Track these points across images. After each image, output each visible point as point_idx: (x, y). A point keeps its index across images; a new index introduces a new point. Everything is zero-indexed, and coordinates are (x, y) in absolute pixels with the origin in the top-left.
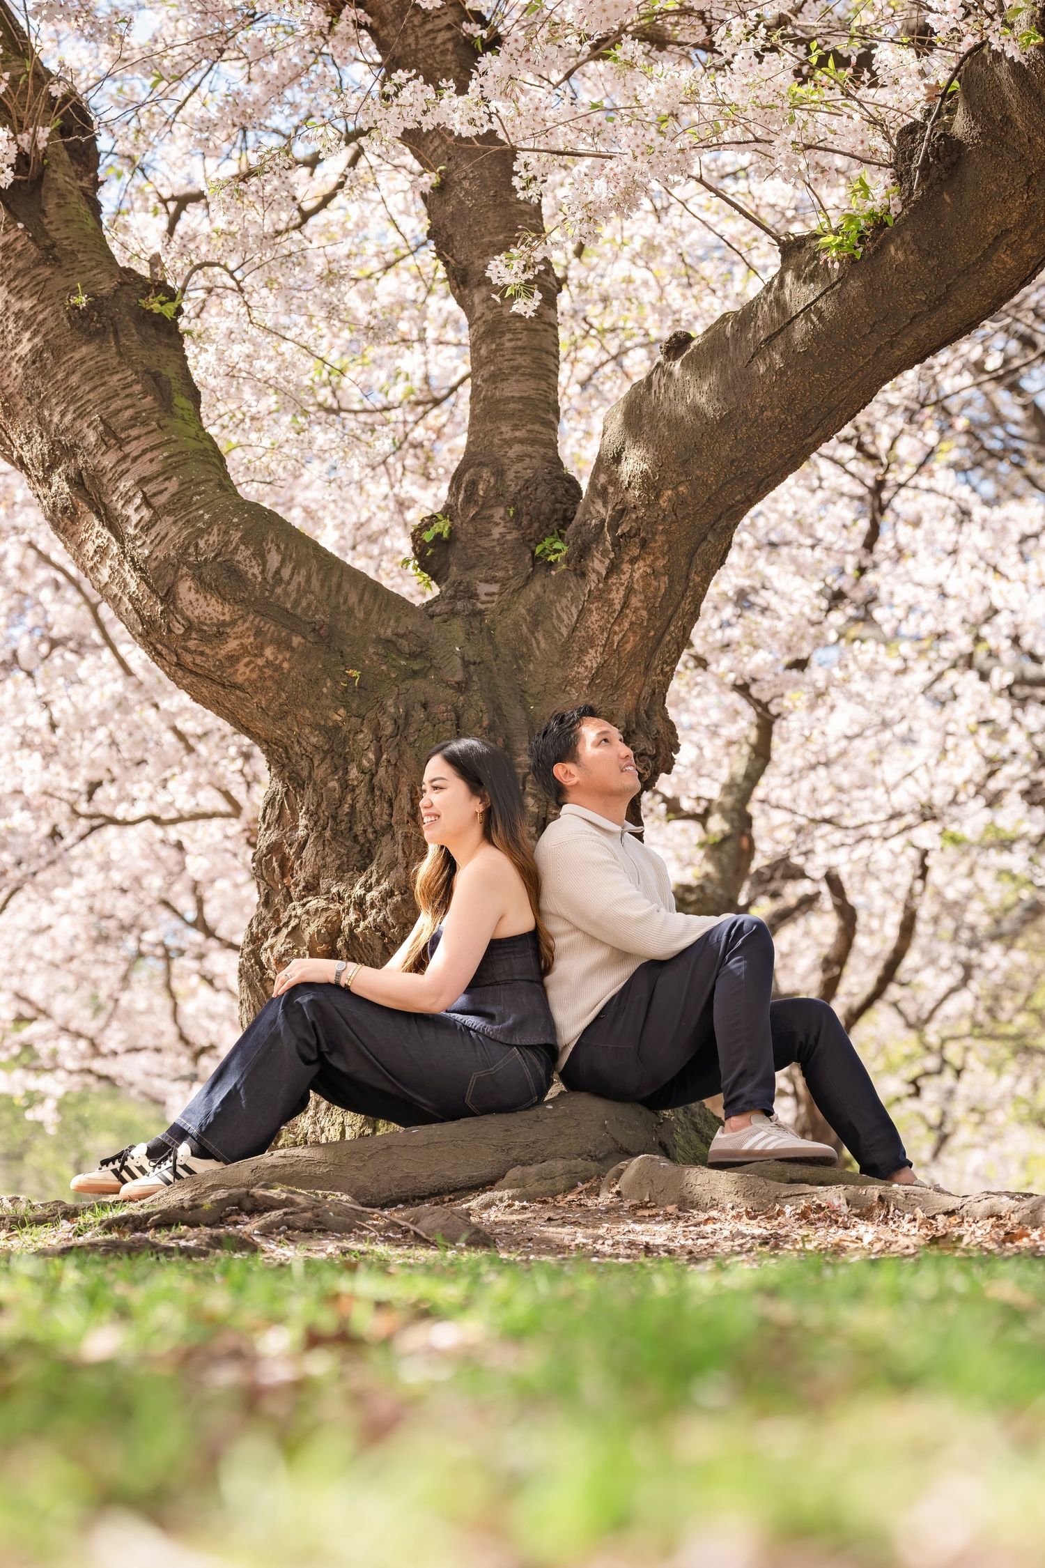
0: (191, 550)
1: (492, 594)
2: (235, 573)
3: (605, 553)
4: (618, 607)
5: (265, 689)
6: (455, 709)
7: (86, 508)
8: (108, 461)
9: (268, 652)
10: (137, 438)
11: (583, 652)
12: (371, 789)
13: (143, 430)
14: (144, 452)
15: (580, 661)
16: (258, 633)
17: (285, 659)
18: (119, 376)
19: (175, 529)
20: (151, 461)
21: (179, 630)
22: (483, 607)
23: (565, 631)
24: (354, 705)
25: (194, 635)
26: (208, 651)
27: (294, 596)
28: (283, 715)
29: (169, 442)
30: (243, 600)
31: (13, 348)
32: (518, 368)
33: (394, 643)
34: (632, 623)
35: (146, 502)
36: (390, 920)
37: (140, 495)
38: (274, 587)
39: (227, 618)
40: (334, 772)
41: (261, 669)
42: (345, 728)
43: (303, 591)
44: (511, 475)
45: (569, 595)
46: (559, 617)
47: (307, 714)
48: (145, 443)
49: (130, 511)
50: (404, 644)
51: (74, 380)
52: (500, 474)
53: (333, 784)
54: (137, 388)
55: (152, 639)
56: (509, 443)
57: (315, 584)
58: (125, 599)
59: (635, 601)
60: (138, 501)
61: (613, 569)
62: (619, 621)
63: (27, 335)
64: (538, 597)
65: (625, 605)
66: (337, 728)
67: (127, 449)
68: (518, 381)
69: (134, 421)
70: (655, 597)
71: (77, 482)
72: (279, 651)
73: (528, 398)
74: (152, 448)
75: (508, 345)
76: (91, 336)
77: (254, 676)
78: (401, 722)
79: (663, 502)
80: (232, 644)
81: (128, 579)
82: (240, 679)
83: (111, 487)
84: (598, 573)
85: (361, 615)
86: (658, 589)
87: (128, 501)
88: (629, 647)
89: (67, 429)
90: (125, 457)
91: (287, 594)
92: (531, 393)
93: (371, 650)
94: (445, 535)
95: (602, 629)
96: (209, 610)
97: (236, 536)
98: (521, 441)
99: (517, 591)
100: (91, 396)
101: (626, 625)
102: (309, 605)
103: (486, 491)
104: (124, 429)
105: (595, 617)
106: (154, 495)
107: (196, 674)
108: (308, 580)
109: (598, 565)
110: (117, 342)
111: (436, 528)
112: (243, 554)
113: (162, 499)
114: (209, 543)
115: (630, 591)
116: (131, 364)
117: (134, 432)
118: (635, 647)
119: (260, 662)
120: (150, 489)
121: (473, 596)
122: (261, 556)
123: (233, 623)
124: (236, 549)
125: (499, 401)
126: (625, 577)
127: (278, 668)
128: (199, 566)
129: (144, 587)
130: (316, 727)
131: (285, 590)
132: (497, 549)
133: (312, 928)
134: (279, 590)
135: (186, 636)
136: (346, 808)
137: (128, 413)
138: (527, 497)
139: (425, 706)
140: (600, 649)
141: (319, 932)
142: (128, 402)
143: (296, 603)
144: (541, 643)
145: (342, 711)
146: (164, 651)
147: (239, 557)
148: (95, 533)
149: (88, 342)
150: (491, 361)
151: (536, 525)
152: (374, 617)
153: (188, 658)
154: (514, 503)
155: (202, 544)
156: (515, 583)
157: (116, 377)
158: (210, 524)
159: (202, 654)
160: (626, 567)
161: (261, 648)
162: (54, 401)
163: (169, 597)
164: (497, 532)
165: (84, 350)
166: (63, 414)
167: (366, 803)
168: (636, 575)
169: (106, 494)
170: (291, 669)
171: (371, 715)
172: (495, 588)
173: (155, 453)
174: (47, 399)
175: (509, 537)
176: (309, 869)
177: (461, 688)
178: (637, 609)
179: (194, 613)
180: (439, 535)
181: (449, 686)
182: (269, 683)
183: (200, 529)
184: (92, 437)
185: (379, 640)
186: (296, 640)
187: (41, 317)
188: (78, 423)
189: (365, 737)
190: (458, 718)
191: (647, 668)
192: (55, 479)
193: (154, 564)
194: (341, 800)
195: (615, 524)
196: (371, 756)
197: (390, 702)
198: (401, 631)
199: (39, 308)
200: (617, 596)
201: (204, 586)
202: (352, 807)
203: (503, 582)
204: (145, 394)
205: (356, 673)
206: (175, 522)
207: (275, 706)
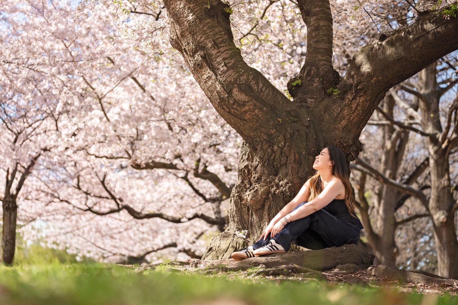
0: (238, 80)
1: (312, 102)
2: (250, 87)
3: (352, 94)
4: (354, 109)
5: (253, 122)
6: (306, 133)
7: (206, 65)
8: (214, 52)
9: (256, 111)
10: (223, 47)
11: (341, 121)
12: (281, 153)
13: (225, 45)
14: (225, 51)
15: (340, 123)
16: (255, 105)
17: (261, 114)
18: (218, 29)
19: (234, 74)
20: (227, 53)
21: (231, 102)
22: (309, 105)
23: (335, 114)
24: (278, 129)
25: (236, 104)
26: (239, 109)
27: (265, 96)
28: (256, 130)
29: (231, 49)
30: (252, 96)
31: (186, 17)
32: (324, 40)
33: (290, 113)
34: (357, 114)
35: (225, 65)
36: (287, 190)
37: (224, 63)
38: (260, 93)
39: (247, 100)
40: (270, 146)
41: (253, 116)
42: (275, 135)
43: (268, 95)
44: (321, 69)
45: (337, 104)
46: (333, 110)
47: (264, 130)
48: (225, 48)
49: (220, 67)
50: (292, 113)
51: (205, 28)
52: (318, 69)
53: (269, 150)
54: (223, 33)
55: (222, 104)
56: (321, 60)
57: (271, 93)
58: (215, 92)
59: (359, 108)
60: (223, 64)
61: (354, 98)
62: (353, 113)
63: (191, 14)
64: (327, 104)
65: (356, 109)
66: (272, 135)
67: (220, 49)
68: (324, 44)
69: (222, 42)
70: (365, 107)
71: (204, 57)
72: (260, 111)
73: (326, 49)
74: (227, 50)
75: (321, 33)
76: (210, 17)
77: (250, 117)
78: (292, 135)
79: (372, 81)
80: (247, 108)
81: (217, 86)
82: (246, 118)
83: (214, 60)
84: (349, 99)
85: (281, 103)
86: (366, 105)
87: (220, 64)
88: (355, 120)
89: (202, 42)
90: (220, 51)
91: (263, 95)
92: (327, 47)
93: (284, 114)
94: (300, 84)
95: (348, 115)
96: (242, 97)
97: (251, 77)
98: (324, 60)
99: (320, 102)
100: (210, 33)
101: (355, 114)
102: (269, 99)
103: (314, 73)
104: (219, 44)
105: (346, 111)
106: (228, 63)
107: (233, 115)
108: (269, 92)
109: (350, 96)
110: (217, 19)
111: (297, 82)
112: (253, 83)
113: (230, 65)
114: (243, 78)
115: (358, 105)
116: (221, 26)
117: (222, 45)
118: (356, 121)
119: (253, 114)
120: (226, 61)
121: (306, 102)
122: (257, 84)
123: (248, 102)
124: (251, 81)
125: (318, 48)
126: (357, 101)
127: (258, 116)
128: (240, 85)
129: (222, 89)
130: (266, 134)
131: (263, 94)
132: (315, 90)
133: (262, 190)
134: (262, 94)
135: (233, 104)
136: (272, 157)
137: (221, 39)
138: (327, 76)
139: (297, 131)
140: (346, 120)
141: (264, 192)
142: (221, 36)
143: (266, 98)
144: (327, 117)
145: (274, 130)
146: (225, 108)
147: (251, 83)
148: (207, 73)
149: (209, 18)
150: (316, 37)
151: (328, 84)
152: (285, 104)
153: (233, 111)
154: (322, 77)
155: (241, 78)
156: (319, 100)
157: (217, 29)
158: (244, 73)
159: (237, 110)
160: (358, 98)
161: (255, 110)
162: (198, 34)
163: (230, 92)
164: (315, 85)
165: (208, 20)
166: (201, 38)
167: (279, 157)
168: (361, 101)
169: (213, 61)
170: (262, 116)
171: (283, 132)
172: (313, 100)
173: (228, 52)
174: (196, 33)
175: (319, 87)
176: (259, 174)
177: (308, 127)
178: (359, 110)
179: (237, 98)
180: (298, 84)
181: (305, 126)
182: (254, 120)
183: (241, 74)
184: (210, 45)
185: (286, 111)
186: (265, 109)
187: (196, 10)
188: (205, 41)
189: (281, 138)
190: (307, 135)
191: (358, 127)
192: (196, 56)
193: (227, 83)
194: (271, 155)
195: (357, 86)
196: (283, 144)
197: (289, 129)
198: (292, 109)
199: (195, 7)
200: (354, 106)
201: (241, 90)
202: (274, 157)
203: (316, 99)
204: (225, 34)
205: (280, 120)
206: (234, 72)
207: (255, 127)
